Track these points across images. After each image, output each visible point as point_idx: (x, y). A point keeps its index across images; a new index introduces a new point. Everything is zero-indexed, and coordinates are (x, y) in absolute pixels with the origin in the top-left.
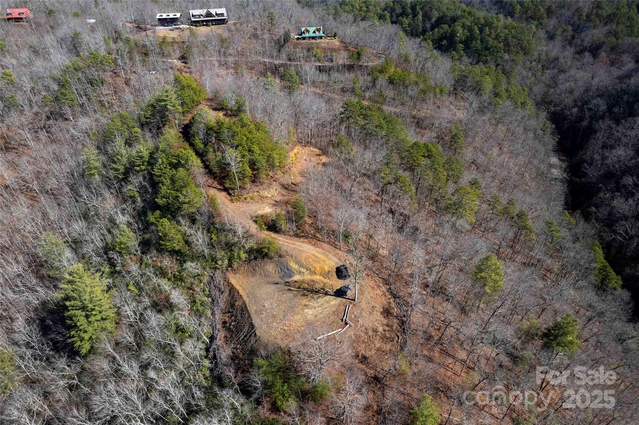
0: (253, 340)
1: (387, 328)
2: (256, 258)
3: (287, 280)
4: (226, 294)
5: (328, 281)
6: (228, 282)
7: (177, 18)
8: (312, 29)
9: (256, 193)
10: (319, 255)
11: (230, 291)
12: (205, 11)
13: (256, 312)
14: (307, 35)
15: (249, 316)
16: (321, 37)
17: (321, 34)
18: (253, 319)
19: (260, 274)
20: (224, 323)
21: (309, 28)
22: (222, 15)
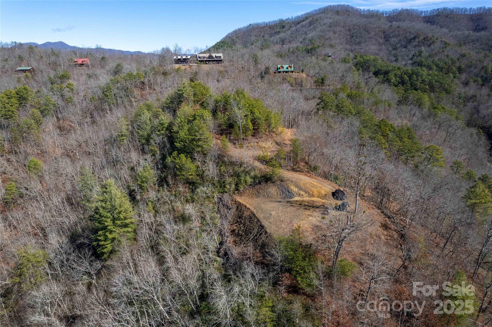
0: (263, 237)
1: (389, 238)
2: (260, 183)
3: (289, 200)
4: (234, 210)
5: (327, 201)
6: (235, 201)
7: (188, 59)
8: (285, 66)
9: (256, 144)
10: (315, 183)
11: (238, 207)
12: (208, 55)
13: (264, 217)
14: (282, 70)
15: (258, 221)
16: (292, 72)
17: (292, 69)
18: (262, 222)
19: (264, 196)
20: (233, 231)
21: (284, 66)
22: (220, 57)
